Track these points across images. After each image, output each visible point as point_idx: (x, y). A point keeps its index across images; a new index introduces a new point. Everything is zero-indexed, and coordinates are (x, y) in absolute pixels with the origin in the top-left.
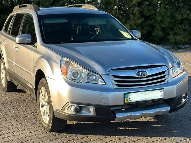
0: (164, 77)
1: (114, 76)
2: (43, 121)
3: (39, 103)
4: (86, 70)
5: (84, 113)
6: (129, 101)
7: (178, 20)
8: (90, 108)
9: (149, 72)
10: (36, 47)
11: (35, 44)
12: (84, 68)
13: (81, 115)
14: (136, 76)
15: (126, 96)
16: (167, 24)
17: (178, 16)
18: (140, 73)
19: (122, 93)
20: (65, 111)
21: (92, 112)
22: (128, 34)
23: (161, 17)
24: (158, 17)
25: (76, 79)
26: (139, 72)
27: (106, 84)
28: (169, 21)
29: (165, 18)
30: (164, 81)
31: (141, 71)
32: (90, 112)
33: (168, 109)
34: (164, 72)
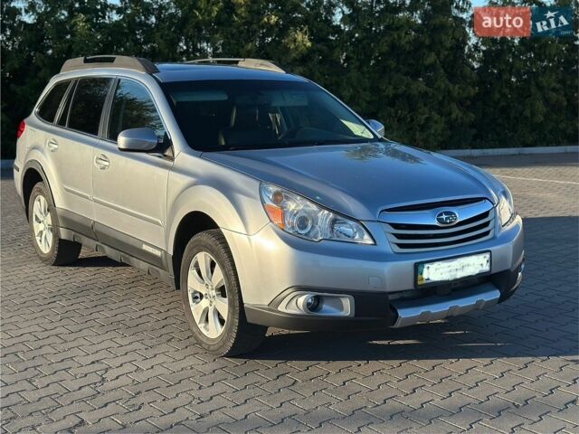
0: (486, 224)
1: (391, 224)
2: (201, 333)
3: (185, 290)
4: (326, 212)
5: (326, 311)
6: (425, 282)
7: (388, 96)
8: (342, 299)
9: (461, 214)
10: (172, 159)
11: (168, 153)
12: (322, 207)
13: (320, 316)
14: (436, 223)
15: (420, 269)
16: (364, 105)
17: (387, 87)
18: (444, 217)
19: (410, 263)
20: (282, 308)
21: (347, 307)
22: (364, 128)
23: (351, 90)
24: (345, 89)
25: (303, 232)
26: (441, 214)
27: (375, 244)
28: (368, 99)
29: (358, 92)
30: (487, 233)
31: (446, 213)
32: (341, 308)
33: (496, 294)
34: (486, 215)
